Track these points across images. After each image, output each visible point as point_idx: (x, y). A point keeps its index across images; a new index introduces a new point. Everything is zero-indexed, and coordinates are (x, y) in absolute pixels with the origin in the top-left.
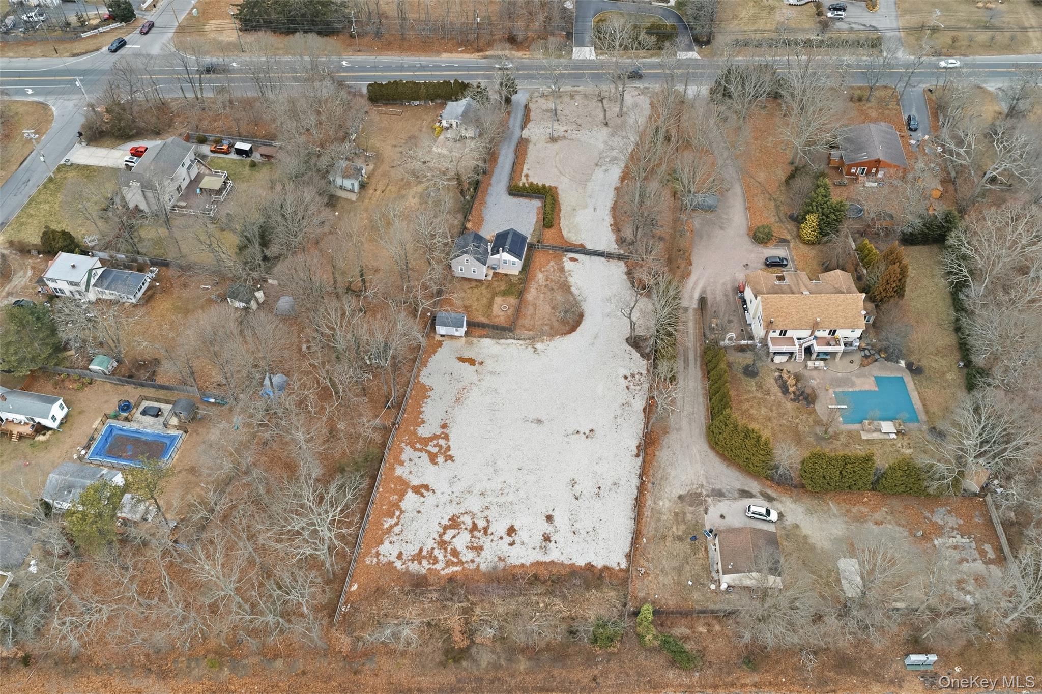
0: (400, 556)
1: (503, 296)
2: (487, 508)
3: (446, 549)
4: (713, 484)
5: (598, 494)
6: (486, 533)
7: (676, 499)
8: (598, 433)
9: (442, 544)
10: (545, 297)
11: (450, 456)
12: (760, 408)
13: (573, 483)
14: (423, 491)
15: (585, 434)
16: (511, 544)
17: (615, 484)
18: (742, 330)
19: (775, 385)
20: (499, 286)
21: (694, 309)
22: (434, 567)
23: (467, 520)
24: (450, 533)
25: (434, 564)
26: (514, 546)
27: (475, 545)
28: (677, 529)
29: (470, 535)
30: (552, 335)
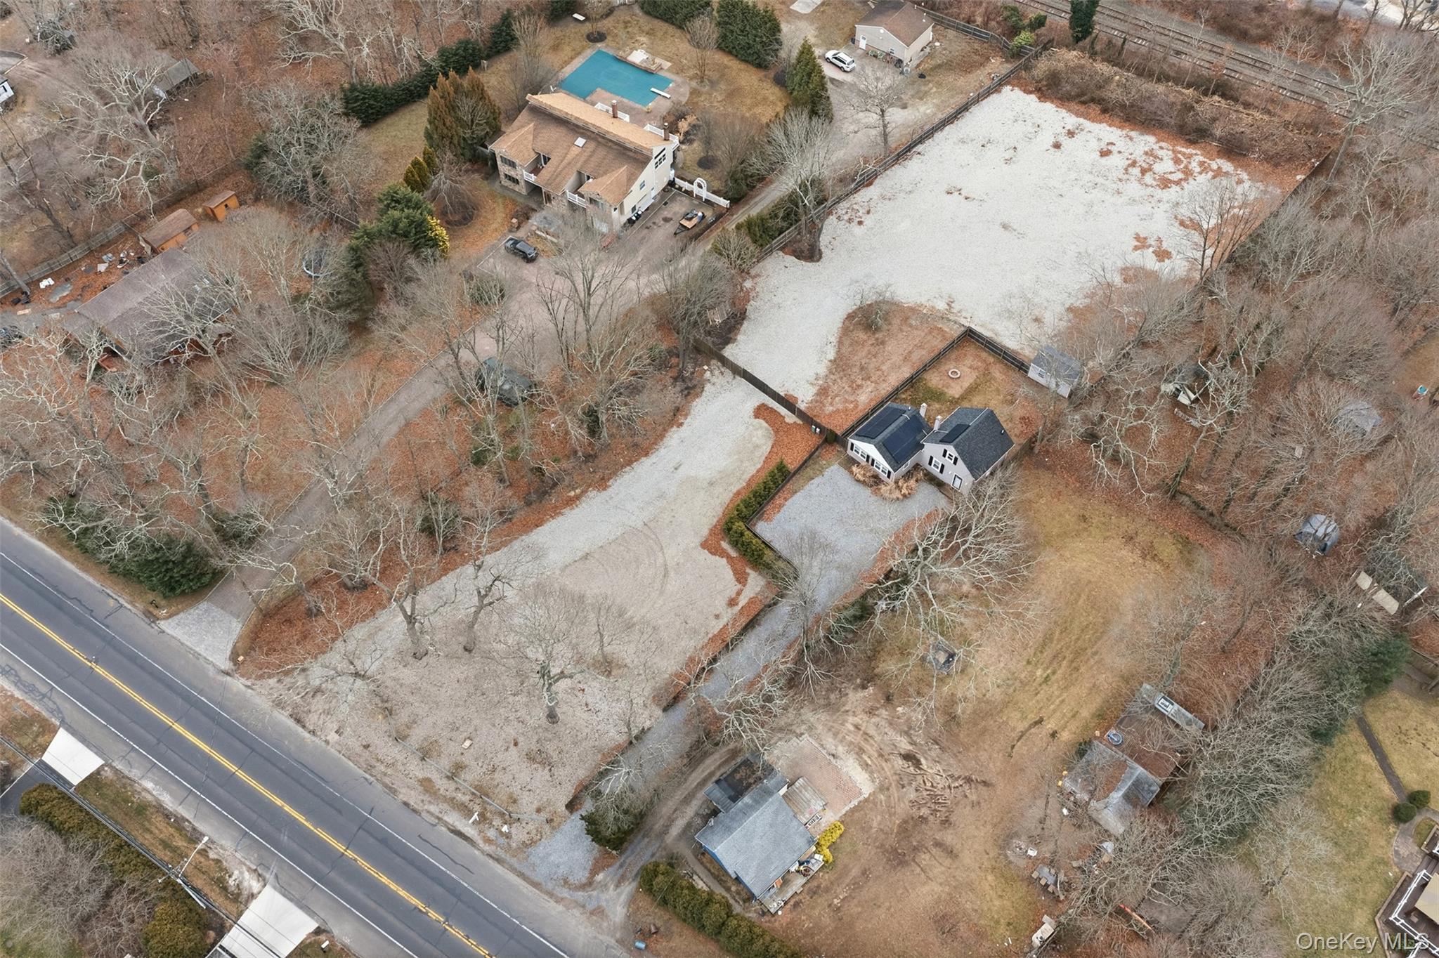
0: (1240, 182)
3: (1186, 168)
6: (1135, 162)
8: (946, 187)
9: (1187, 172)
13: (1008, 161)
14: (1188, 222)
15: (960, 194)
16: (1112, 144)
17: (964, 142)
22: (1206, 160)
23: (1149, 180)
24: (1174, 177)
25: (1204, 162)
26: (1110, 141)
27: (1151, 158)
28: (931, 89)
29: (1153, 167)
30: (912, 309)
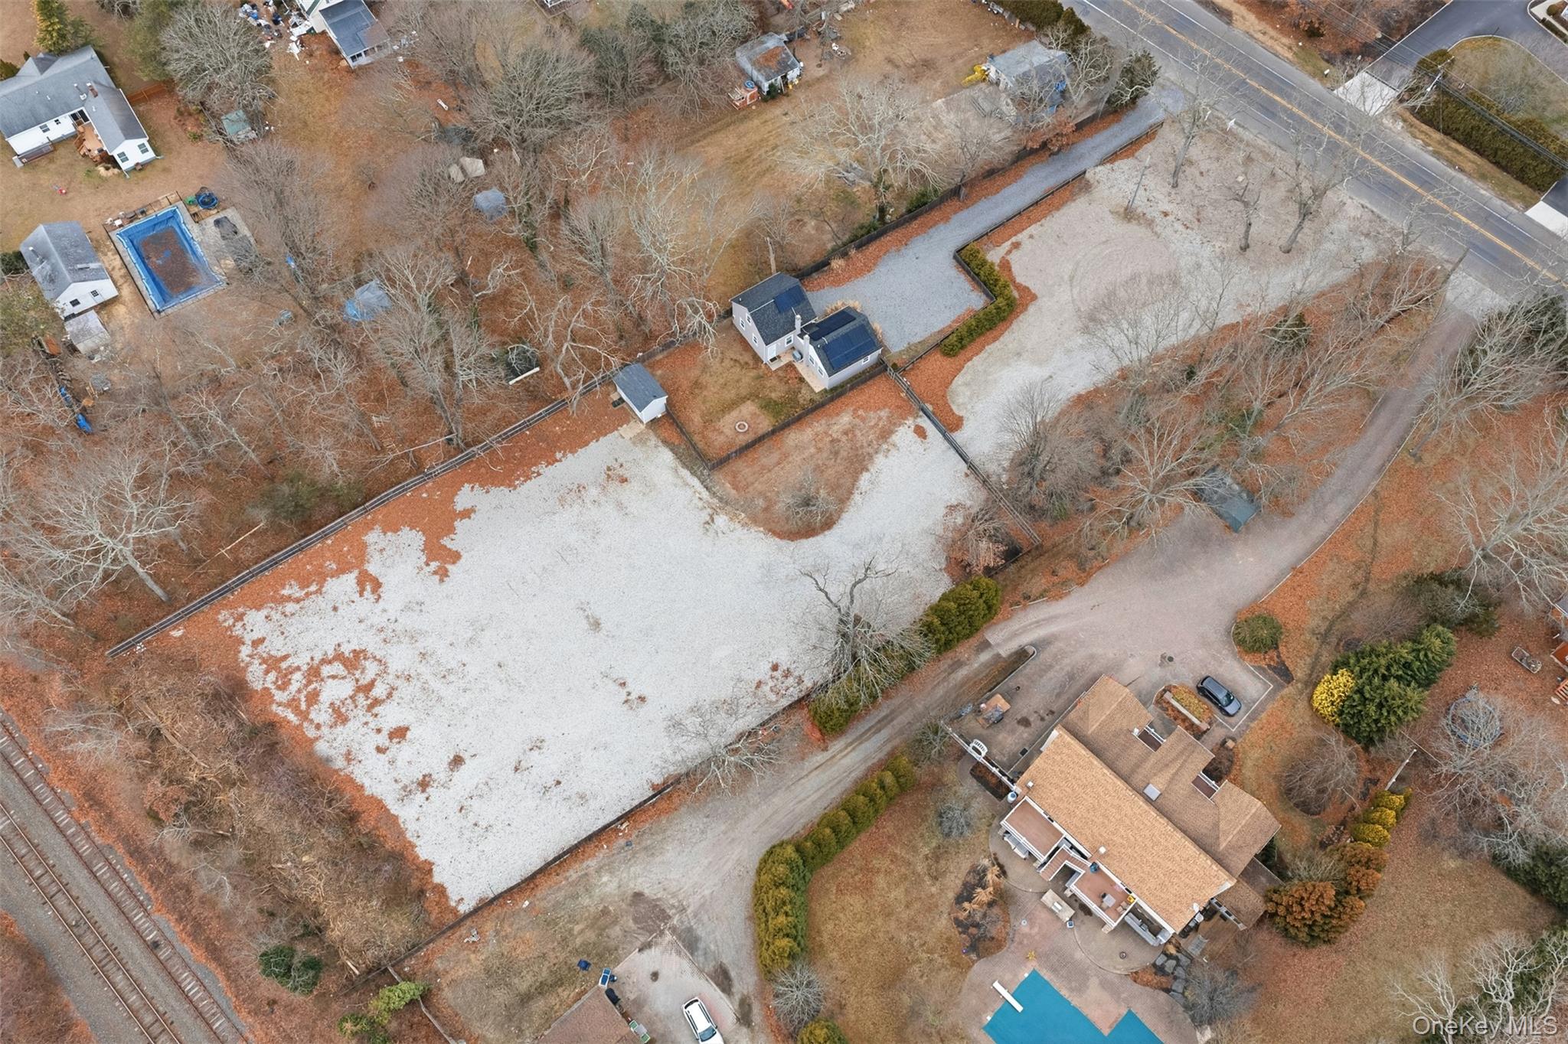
0: (256, 643)
1: (762, 407)
2: (408, 678)
3: (309, 682)
4: (700, 921)
5: (546, 789)
6: (370, 707)
7: (630, 893)
8: (644, 711)
9: (314, 673)
10: (812, 456)
11: (447, 570)
12: (897, 885)
13: (537, 745)
14: (368, 588)
15: (629, 694)
16: (380, 750)
17: (582, 797)
18: (1024, 752)
19: (962, 875)
20: (773, 389)
21: (998, 655)
22: (274, 691)
23: (371, 669)
24: (337, 668)
25: (279, 688)
26: (381, 756)
27: (343, 710)
28: (582, 931)
29: (351, 693)
30: (755, 520)
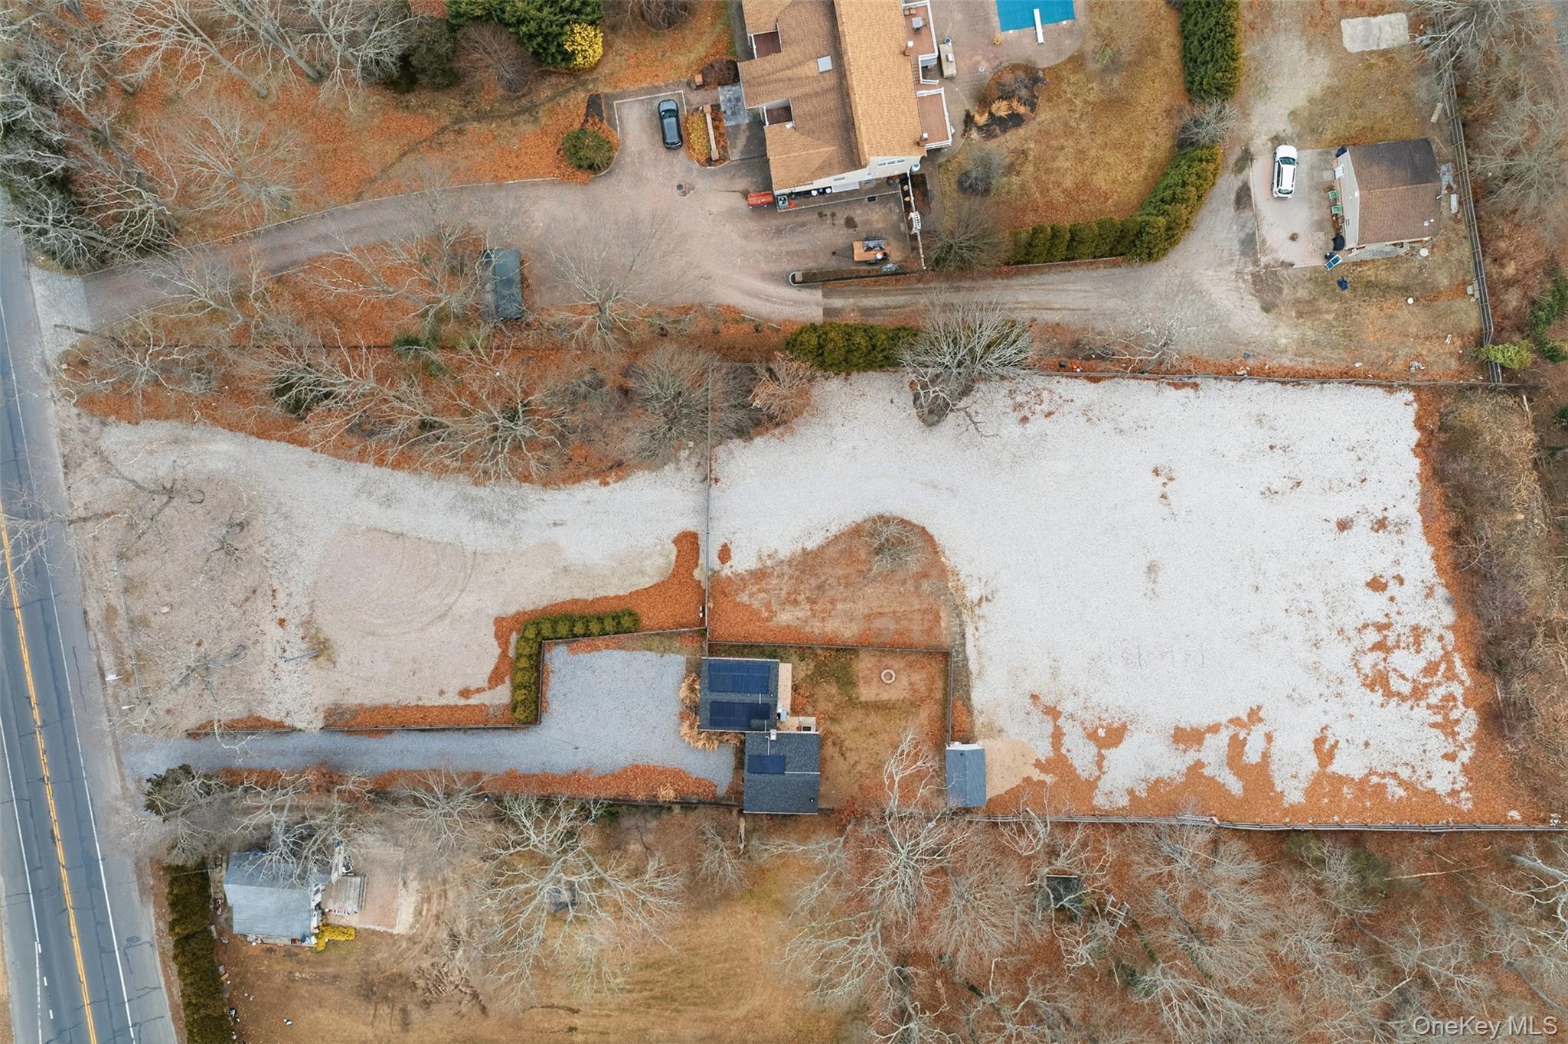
0: (1451, 757)
1: (854, 685)
2: (1341, 632)
3: (1426, 686)
4: (1232, 254)
5: (1285, 449)
6: (1387, 626)
7: (1271, 316)
8: (1159, 461)
9: (1418, 693)
10: (845, 600)
11: (1249, 716)
12: (1058, 170)
13: (1269, 493)
14: (1327, 746)
15: (1165, 484)
16: (1401, 581)
17: (1260, 421)
18: (871, 199)
19: (1002, 139)
21: (825, 296)
22: (1460, 699)
23: (1368, 661)
24: (1396, 684)
25: (1455, 699)
26: (1403, 575)
27: (1411, 639)
28: (1328, 312)
29: (1396, 651)
30: (943, 572)
